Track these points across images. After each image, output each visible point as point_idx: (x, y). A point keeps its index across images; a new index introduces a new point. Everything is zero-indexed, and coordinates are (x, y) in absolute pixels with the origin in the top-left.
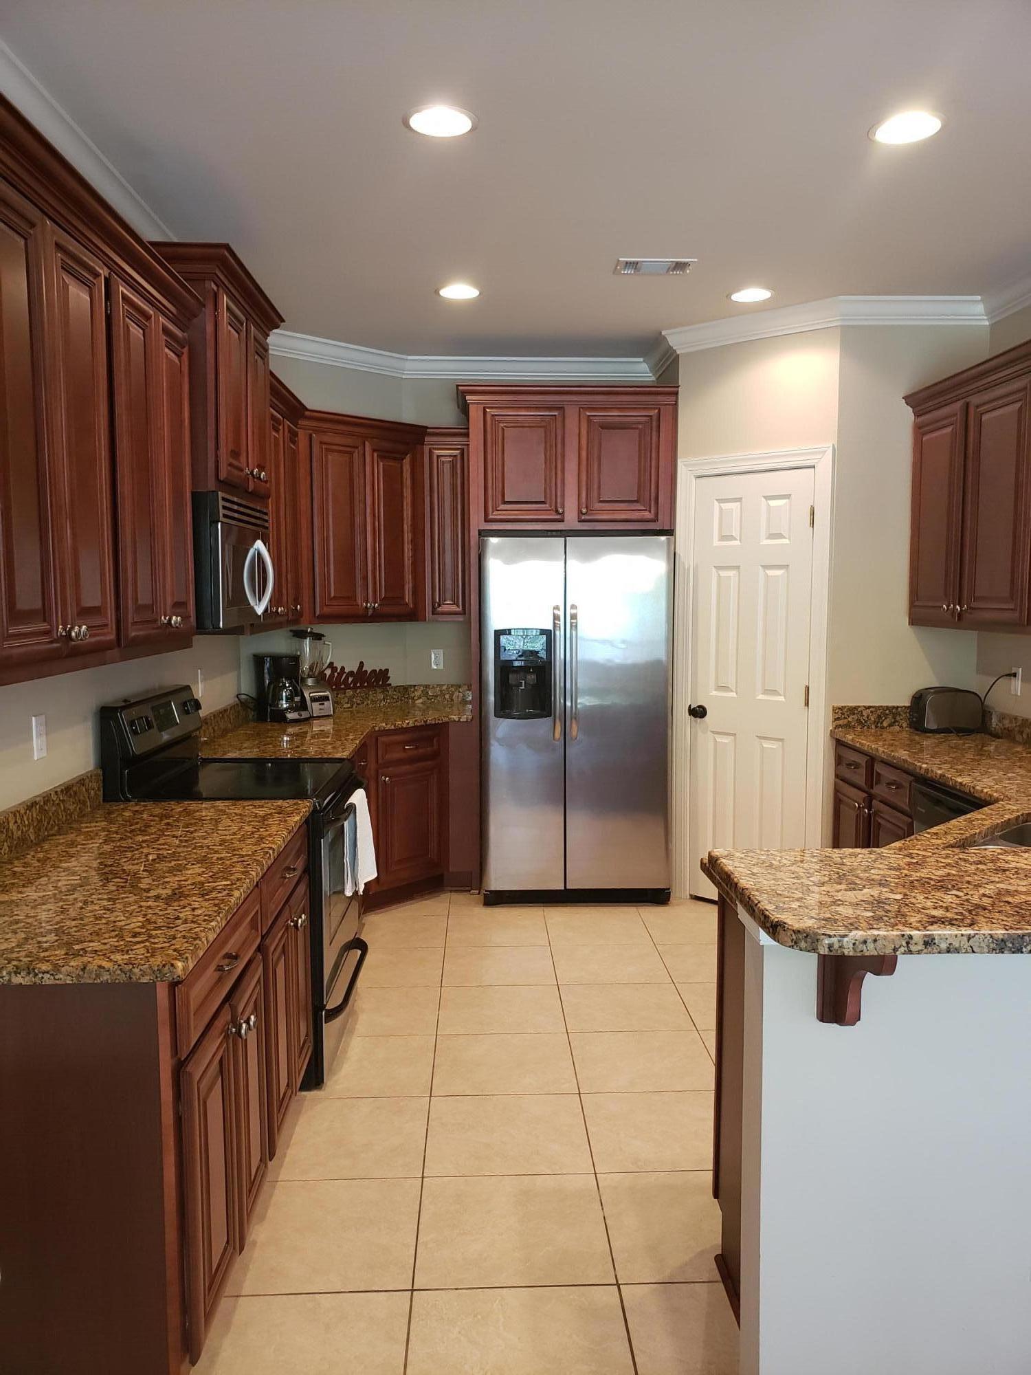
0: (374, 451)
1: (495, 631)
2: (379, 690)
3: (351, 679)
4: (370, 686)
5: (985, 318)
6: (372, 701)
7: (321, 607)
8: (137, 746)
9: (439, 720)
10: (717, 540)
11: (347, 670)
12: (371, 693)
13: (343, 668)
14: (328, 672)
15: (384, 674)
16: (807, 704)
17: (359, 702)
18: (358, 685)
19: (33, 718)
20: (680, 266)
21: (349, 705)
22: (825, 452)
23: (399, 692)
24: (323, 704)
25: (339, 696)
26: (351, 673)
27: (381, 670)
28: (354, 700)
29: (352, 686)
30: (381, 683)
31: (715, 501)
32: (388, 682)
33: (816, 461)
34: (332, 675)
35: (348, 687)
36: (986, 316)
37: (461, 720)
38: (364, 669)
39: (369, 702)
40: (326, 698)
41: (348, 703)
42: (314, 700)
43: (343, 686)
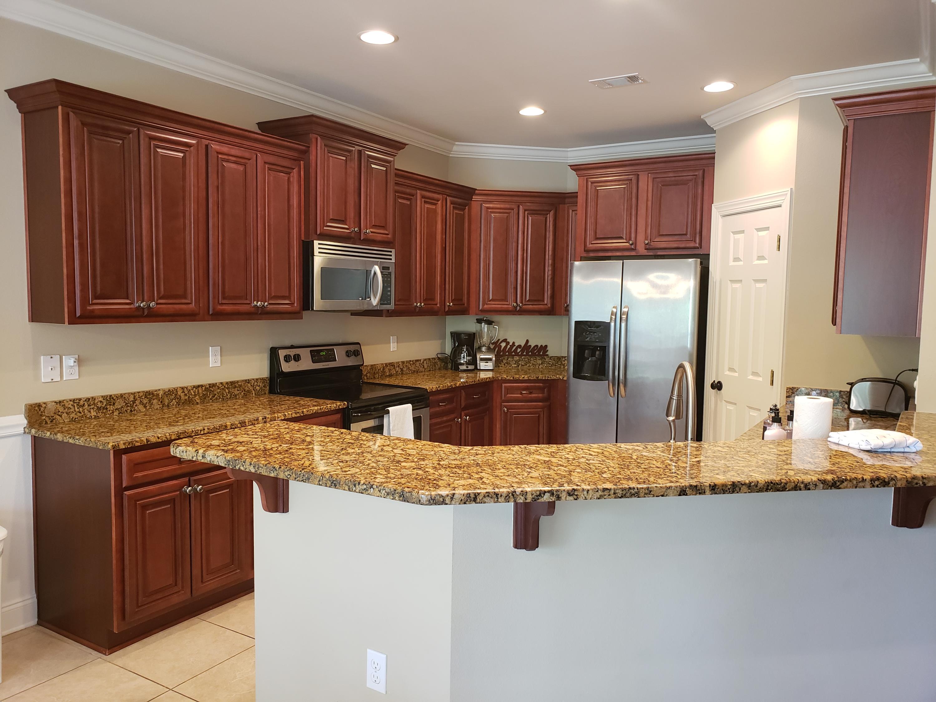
0: (525, 210)
1: (576, 322)
2: (538, 358)
3: (519, 350)
4: (534, 355)
5: (931, 74)
6: (533, 364)
7: (483, 305)
8: (286, 367)
9: (548, 377)
10: (732, 260)
11: (517, 344)
12: (532, 359)
13: (514, 343)
14: (503, 345)
15: (544, 348)
16: (772, 384)
17: (523, 364)
18: (525, 354)
19: (210, 348)
20: (633, 79)
21: (516, 366)
22: (787, 194)
23: (554, 360)
24: (487, 362)
25: (509, 359)
26: (519, 346)
27: (542, 346)
28: (520, 362)
29: (520, 354)
30: (541, 353)
31: (731, 233)
32: (547, 354)
33: (782, 201)
34: (506, 347)
35: (517, 354)
36: (930, 72)
37: (564, 379)
38: (529, 344)
39: (531, 365)
40: (490, 359)
41: (515, 364)
42: (482, 359)
43: (513, 354)
